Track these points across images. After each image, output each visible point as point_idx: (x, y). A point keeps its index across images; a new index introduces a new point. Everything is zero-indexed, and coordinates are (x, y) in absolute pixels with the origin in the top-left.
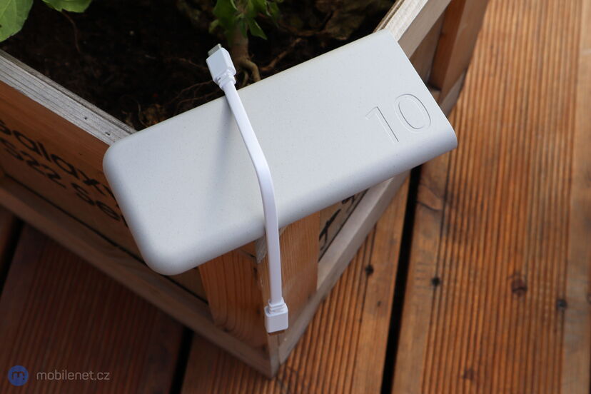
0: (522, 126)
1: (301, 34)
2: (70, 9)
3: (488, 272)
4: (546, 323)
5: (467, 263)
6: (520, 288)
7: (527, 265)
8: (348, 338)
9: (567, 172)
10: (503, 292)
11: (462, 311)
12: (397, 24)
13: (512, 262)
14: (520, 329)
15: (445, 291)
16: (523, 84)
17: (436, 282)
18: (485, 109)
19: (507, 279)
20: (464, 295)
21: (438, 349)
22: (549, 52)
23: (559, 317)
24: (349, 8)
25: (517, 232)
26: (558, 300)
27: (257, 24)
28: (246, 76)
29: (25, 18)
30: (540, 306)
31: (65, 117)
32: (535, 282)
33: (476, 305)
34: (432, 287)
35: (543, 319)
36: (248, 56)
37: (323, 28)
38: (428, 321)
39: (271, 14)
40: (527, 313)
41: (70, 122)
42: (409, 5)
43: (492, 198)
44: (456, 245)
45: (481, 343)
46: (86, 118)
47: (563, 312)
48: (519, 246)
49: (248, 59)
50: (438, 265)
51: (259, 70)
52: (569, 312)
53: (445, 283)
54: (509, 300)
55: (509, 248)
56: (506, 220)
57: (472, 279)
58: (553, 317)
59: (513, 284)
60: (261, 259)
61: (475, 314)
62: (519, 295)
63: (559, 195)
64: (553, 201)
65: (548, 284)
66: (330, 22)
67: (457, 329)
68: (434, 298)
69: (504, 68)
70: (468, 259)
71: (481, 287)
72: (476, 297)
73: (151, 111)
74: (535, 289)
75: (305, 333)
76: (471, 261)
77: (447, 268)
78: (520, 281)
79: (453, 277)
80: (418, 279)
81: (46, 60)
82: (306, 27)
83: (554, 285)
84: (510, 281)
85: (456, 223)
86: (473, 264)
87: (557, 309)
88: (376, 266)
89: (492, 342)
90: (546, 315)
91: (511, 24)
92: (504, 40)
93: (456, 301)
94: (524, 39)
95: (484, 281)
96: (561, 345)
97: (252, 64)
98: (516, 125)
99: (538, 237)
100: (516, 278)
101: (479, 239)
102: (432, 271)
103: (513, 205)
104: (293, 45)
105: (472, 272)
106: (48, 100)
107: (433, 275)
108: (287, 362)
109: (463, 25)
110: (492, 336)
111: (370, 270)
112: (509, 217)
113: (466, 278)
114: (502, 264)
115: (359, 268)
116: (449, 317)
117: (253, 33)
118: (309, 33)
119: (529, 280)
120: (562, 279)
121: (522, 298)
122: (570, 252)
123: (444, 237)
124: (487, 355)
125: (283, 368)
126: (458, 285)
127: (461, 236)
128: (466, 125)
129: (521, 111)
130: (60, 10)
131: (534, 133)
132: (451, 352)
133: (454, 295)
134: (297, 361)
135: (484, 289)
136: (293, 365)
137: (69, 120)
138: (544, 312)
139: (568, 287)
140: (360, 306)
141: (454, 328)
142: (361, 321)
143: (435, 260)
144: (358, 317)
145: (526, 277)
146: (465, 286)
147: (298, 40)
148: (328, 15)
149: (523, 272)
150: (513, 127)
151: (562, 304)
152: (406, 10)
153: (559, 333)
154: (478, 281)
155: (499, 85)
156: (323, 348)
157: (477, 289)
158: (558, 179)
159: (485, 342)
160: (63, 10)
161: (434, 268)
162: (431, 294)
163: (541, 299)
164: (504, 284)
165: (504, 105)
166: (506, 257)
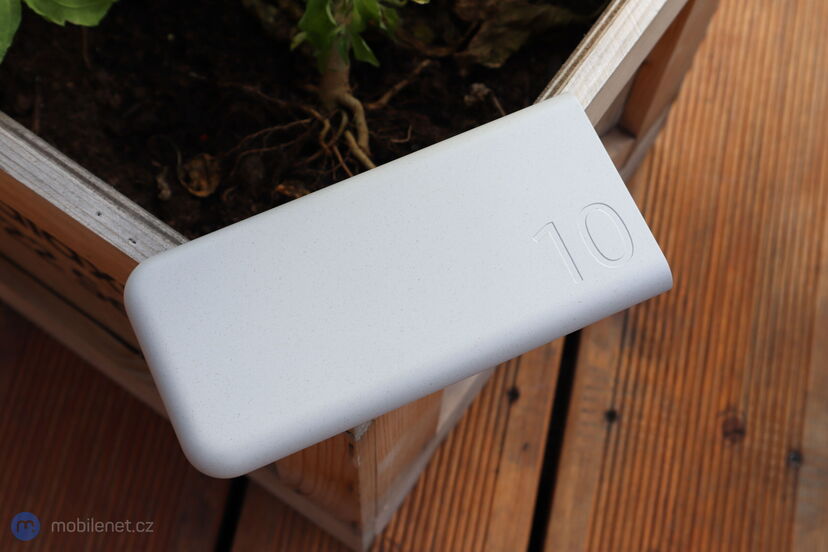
0: (751, 183)
1: (429, 52)
2: (77, 21)
3: (690, 404)
4: (770, 486)
5: (659, 389)
6: (734, 431)
7: (747, 397)
8: (478, 498)
9: (814, 255)
10: (709, 437)
11: (648, 463)
12: (586, 80)
13: (725, 391)
14: (731, 493)
15: (623, 431)
16: (755, 118)
17: (611, 416)
18: (697, 152)
19: (717, 416)
20: (652, 437)
21: (610, 518)
22: (796, 68)
23: (791, 476)
24: (506, 19)
25: (735, 344)
26: (790, 450)
27: (364, 43)
28: (345, 119)
29: (8, 45)
30: (764, 460)
31: (67, 211)
32: (758, 423)
33: (669, 454)
34: (606, 424)
35: (766, 479)
36: (348, 88)
37: (464, 46)
38: (597, 475)
39: (387, 25)
40: (744, 469)
41: (73, 220)
42: (606, 50)
43: (700, 291)
44: (644, 361)
45: (674, 511)
46: (99, 214)
47: (797, 470)
48: (737, 366)
49: (349, 92)
50: (615, 391)
51: (365, 109)
52: (806, 470)
53: (625, 419)
54: (718, 448)
55: (723, 369)
56: (719, 325)
57: (664, 415)
58: (781, 476)
59: (725, 424)
60: (362, 434)
61: (667, 467)
62: (733, 441)
63: (801, 290)
64: (791, 299)
65: (777, 426)
66: (476, 39)
67: (639, 491)
68: (607, 441)
69: (729, 90)
70: (660, 383)
71: (677, 427)
72: (670, 442)
73: (197, 164)
74: (757, 434)
75: (415, 488)
76: (664, 387)
77: (629, 397)
78: (735, 420)
79: (637, 409)
80: (585, 411)
81: (37, 79)
82: (438, 42)
83: (786, 428)
84: (721, 420)
85: (644, 329)
86: (668, 391)
87: (788, 464)
88: (523, 389)
89: (690, 511)
90: (772, 474)
91: (742, 23)
92: (730, 47)
93: (640, 447)
94: (760, 45)
95: (683, 417)
96: (792, 520)
97: (355, 102)
98: (742, 179)
99: (766, 354)
100: (730, 414)
101: (678, 354)
102: (606, 399)
103: (731, 303)
104: (417, 71)
105: (666, 403)
106: (42, 181)
107: (608, 406)
108: (385, 531)
109: (679, 49)
110: (691, 502)
111: (514, 395)
112: (724, 322)
113: (656, 412)
114: (711, 393)
115: (498, 392)
116: (627, 470)
117: (358, 56)
118: (443, 52)
119: (749, 418)
120: (797, 419)
121: (736, 447)
122: (812, 378)
123: (627, 348)
124: (681, 532)
125: (379, 540)
126: (644, 423)
127: (651, 349)
128: (667, 177)
129: (750, 159)
130: (62, 23)
131: (767, 193)
132: (629, 524)
133: (637, 438)
134: (401, 530)
135: (682, 431)
136: (395, 534)
137: (74, 217)
138: (768, 468)
139: (807, 431)
140: (497, 449)
141: (634, 489)
142: (497, 471)
143: (611, 383)
144: (493, 466)
145: (745, 414)
146: (653, 425)
147: (425, 63)
148: (474, 25)
149: (741, 407)
150: (737, 183)
151: (796, 457)
152: (601, 57)
153: (789, 502)
154: (673, 417)
155: (720, 116)
156: (440, 511)
157: (672, 430)
158: (799, 265)
159: (679, 511)
160: (67, 23)
161: (609, 395)
162: (602, 435)
163: (765, 448)
164: (711, 423)
165: (724, 148)
166: (717, 382)
